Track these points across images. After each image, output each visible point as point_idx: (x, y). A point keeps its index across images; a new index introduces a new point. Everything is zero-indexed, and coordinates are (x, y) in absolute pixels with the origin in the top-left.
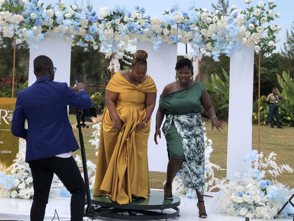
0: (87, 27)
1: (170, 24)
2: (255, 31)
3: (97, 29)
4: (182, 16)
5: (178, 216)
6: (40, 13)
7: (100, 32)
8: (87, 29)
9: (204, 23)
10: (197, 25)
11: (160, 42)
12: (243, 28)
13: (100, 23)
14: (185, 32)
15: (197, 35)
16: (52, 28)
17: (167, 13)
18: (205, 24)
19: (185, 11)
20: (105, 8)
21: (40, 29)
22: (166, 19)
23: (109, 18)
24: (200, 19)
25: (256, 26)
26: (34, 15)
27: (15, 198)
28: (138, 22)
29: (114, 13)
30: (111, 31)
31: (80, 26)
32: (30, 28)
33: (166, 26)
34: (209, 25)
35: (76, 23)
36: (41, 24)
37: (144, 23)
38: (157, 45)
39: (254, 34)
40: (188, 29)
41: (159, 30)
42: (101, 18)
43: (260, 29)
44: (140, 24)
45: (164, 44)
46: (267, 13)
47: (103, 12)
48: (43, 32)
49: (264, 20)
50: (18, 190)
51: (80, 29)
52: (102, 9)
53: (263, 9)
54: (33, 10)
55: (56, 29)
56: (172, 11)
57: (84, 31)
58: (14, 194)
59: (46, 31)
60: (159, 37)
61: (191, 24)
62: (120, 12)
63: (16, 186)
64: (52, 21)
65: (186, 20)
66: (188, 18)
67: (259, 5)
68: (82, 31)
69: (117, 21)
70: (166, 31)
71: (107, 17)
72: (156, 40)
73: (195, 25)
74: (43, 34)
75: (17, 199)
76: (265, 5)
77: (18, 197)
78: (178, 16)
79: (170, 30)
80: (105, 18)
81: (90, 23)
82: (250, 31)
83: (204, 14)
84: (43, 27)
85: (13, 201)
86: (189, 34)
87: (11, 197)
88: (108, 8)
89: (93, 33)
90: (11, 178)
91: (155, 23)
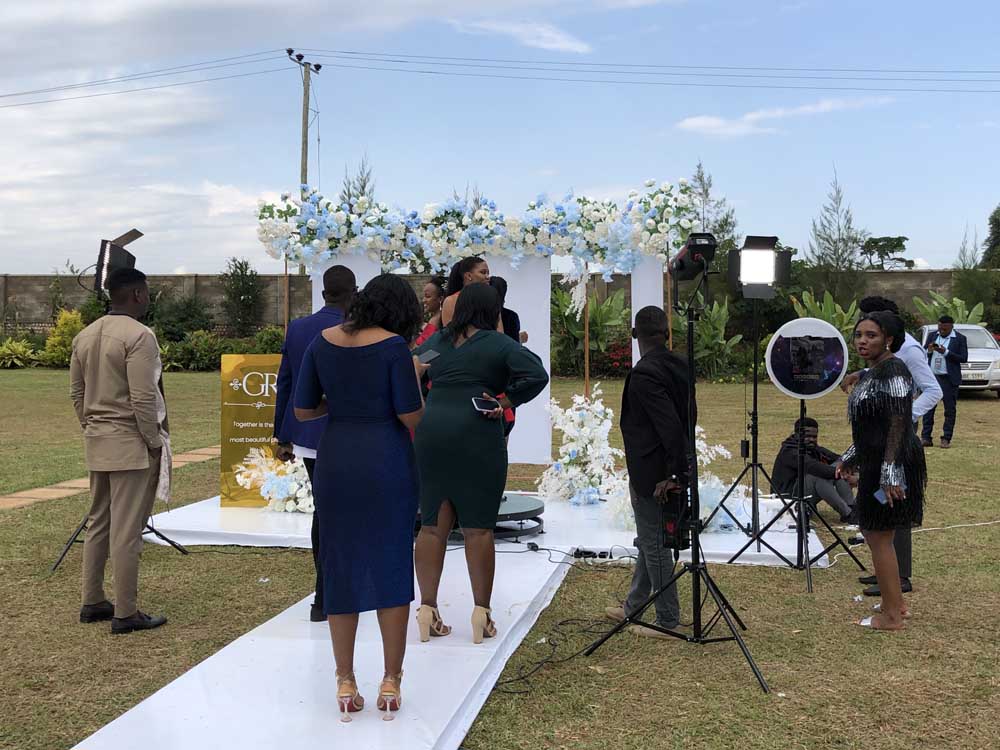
0: (403, 237)
1: (535, 226)
2: (656, 231)
3: (419, 240)
4: (553, 213)
5: (542, 532)
6: (323, 217)
7: (425, 244)
8: (404, 240)
9: (589, 221)
10: (579, 224)
11: (521, 255)
12: (638, 226)
13: (426, 228)
14: (560, 237)
15: (577, 240)
16: (346, 242)
17: (533, 208)
18: (592, 222)
19: (558, 204)
20: (431, 205)
21: (326, 244)
22: (529, 218)
23: (439, 220)
24: (582, 216)
25: (657, 223)
26: (312, 223)
27: (293, 512)
28: (484, 224)
29: (446, 212)
30: (442, 243)
31: (392, 236)
32: (308, 243)
33: (530, 229)
34: (595, 223)
35: (385, 232)
36: (326, 235)
37: (494, 226)
38: (516, 261)
39: (654, 235)
40: (565, 233)
41: (518, 236)
42: (427, 222)
43: (663, 227)
44: (487, 228)
45: (527, 257)
46: (676, 200)
47: (428, 212)
48: (331, 248)
49: (669, 212)
50: (296, 500)
51: (393, 240)
52: (428, 206)
53: (670, 195)
54: (312, 213)
55: (352, 241)
56: (539, 204)
57: (399, 243)
58: (291, 505)
59: (337, 246)
60: (520, 247)
61: (569, 223)
62: (457, 210)
63: (292, 493)
64: (344, 230)
65: (561, 217)
66: (564, 214)
67: (663, 189)
68: (396, 243)
69: (451, 224)
70: (530, 238)
71: (437, 219)
72: (514, 253)
73: (575, 225)
74: (330, 252)
75: (295, 514)
76: (672, 187)
77: (297, 511)
78: (547, 212)
79: (535, 235)
80: (433, 220)
81: (408, 230)
82: (649, 230)
83: (589, 206)
84: (330, 240)
85: (290, 518)
86: (565, 241)
87: (286, 511)
88: (436, 204)
89: (413, 245)
90: (285, 480)
91: (511, 225)
